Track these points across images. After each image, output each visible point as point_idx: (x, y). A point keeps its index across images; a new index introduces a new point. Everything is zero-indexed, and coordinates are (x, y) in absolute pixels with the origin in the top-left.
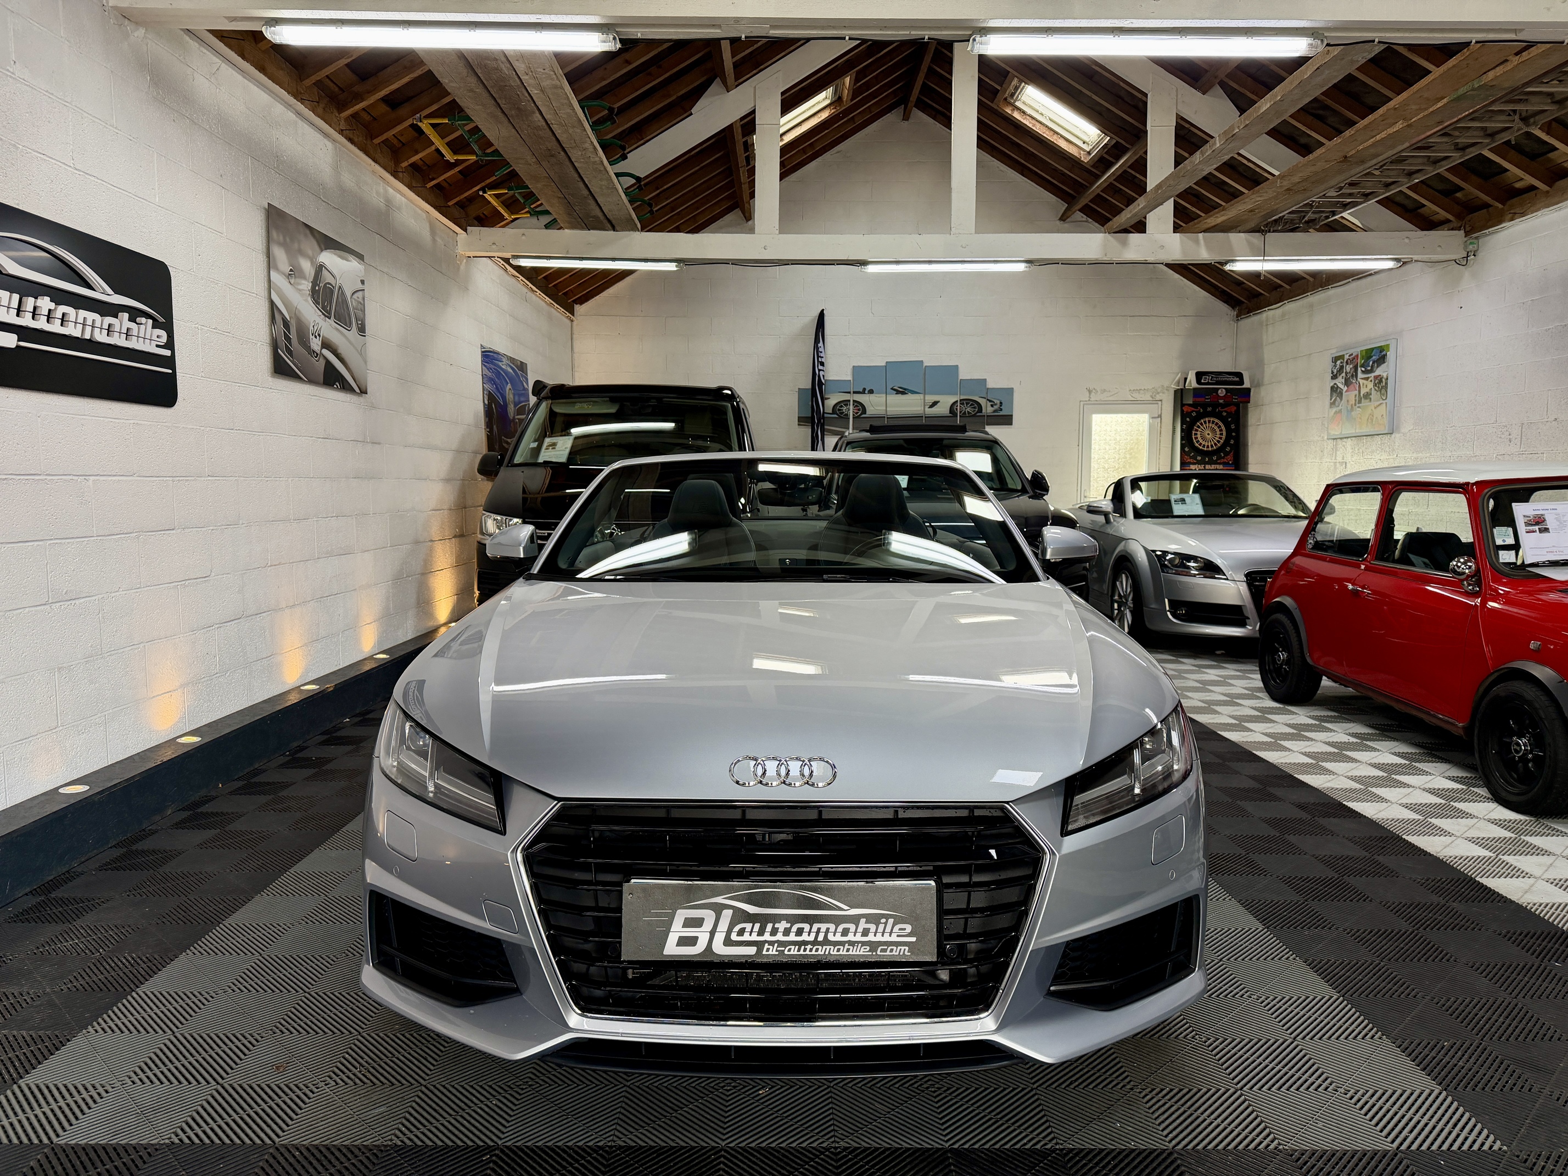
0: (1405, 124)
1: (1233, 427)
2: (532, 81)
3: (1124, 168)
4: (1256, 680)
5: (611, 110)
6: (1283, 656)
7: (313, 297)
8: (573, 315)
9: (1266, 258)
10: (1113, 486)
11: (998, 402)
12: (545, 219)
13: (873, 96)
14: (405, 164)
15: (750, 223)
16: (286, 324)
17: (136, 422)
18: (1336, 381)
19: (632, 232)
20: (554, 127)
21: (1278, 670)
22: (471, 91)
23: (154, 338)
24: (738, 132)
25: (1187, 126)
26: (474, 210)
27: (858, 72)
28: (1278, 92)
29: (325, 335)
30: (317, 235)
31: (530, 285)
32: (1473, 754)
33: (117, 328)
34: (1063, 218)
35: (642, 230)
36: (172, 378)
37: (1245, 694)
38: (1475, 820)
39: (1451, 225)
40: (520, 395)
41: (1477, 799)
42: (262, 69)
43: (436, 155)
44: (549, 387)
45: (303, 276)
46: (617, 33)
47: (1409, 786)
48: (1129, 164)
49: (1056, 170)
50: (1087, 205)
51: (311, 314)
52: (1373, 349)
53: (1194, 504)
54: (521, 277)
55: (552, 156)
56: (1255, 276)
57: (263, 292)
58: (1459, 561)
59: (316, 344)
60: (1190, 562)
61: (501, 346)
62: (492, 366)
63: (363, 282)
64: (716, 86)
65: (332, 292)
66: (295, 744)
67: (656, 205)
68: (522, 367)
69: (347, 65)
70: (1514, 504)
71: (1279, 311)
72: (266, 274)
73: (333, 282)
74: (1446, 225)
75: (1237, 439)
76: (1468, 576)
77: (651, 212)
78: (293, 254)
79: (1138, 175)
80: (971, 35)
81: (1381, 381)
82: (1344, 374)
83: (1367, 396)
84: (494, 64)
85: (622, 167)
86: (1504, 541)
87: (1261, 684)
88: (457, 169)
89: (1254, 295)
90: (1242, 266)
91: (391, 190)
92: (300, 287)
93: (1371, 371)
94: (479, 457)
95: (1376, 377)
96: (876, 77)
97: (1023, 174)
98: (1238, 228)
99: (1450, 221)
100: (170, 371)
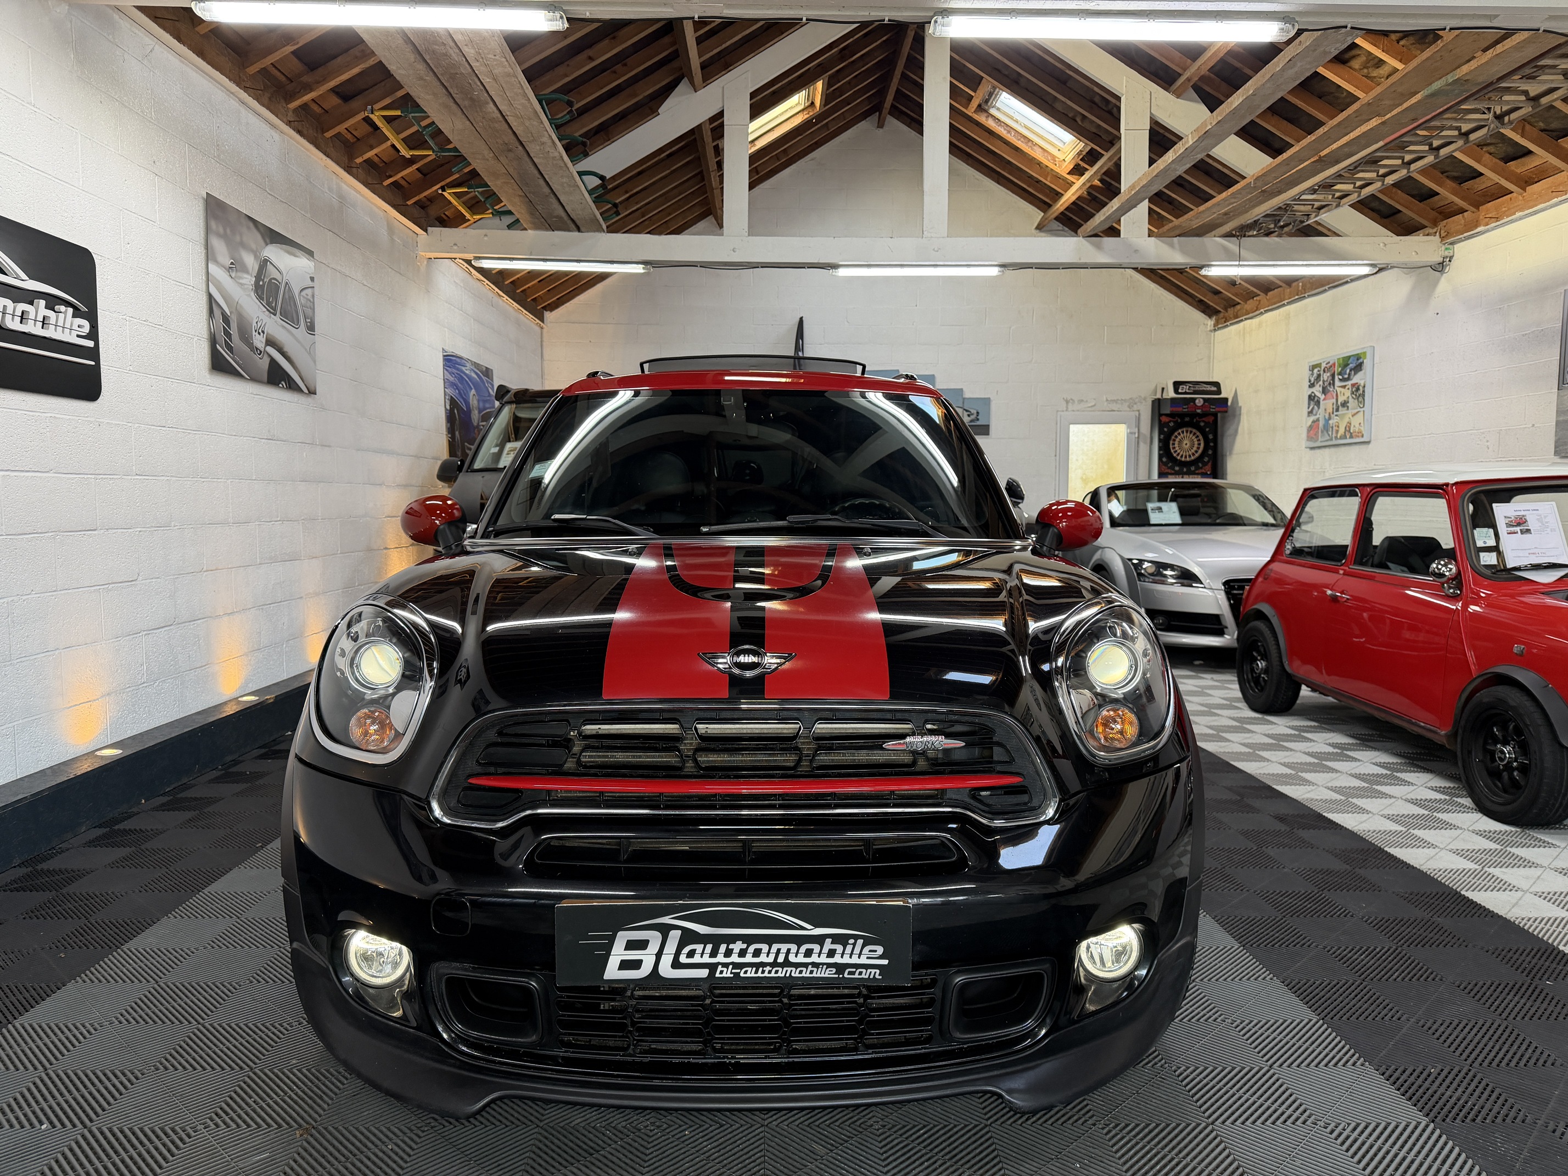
0: (1379, 121)
1: (1211, 437)
2: (483, 69)
3: (1099, 174)
4: (1234, 690)
5: (570, 104)
6: (1261, 664)
7: (256, 291)
8: (543, 321)
9: (1241, 263)
10: (1089, 496)
11: (976, 411)
12: (508, 220)
13: (847, 102)
14: (359, 160)
16: (226, 319)
17: (53, 415)
18: (1313, 390)
19: (597, 234)
20: (510, 119)
21: (1257, 680)
22: (421, 79)
23: (75, 327)
24: (706, 135)
25: (1161, 131)
26: (434, 211)
27: (830, 77)
28: (1249, 88)
29: (270, 332)
30: (260, 226)
31: (497, 290)
32: (1456, 764)
33: (32, 316)
34: (1040, 227)
35: (608, 232)
36: (96, 370)
37: (1223, 705)
38: (1459, 831)
39: (1427, 230)
40: (485, 401)
41: (1463, 809)
42: (200, 53)
43: (393, 151)
44: (513, 392)
45: (244, 269)
46: (564, 11)
47: (1391, 797)
48: (1105, 169)
49: (1031, 177)
50: (1061, 215)
51: (254, 310)
52: (1349, 357)
53: (1170, 512)
54: (485, 280)
55: (510, 150)
56: (1231, 282)
57: (203, 285)
58: (1439, 563)
59: (259, 341)
60: (1166, 570)
61: (463, 349)
62: (454, 371)
63: (312, 279)
64: (683, 86)
65: (277, 288)
66: (229, 758)
68: (488, 373)
69: (293, 53)
70: (1494, 505)
71: (1256, 320)
72: (204, 265)
73: (278, 276)
74: (1420, 232)
75: (1215, 449)
76: (1449, 579)
78: (234, 246)
79: (1113, 183)
80: (932, 17)
81: (1358, 389)
82: (1321, 383)
83: (1345, 404)
84: (441, 49)
85: (585, 165)
86: (1485, 543)
87: (1239, 695)
88: (415, 167)
89: (1229, 303)
90: (1218, 271)
91: (344, 187)
92: (241, 281)
93: (1348, 379)
94: (439, 463)
95: (1353, 385)
96: (849, 82)
97: (998, 183)
98: (1213, 233)
99: (1424, 227)
100: (93, 363)
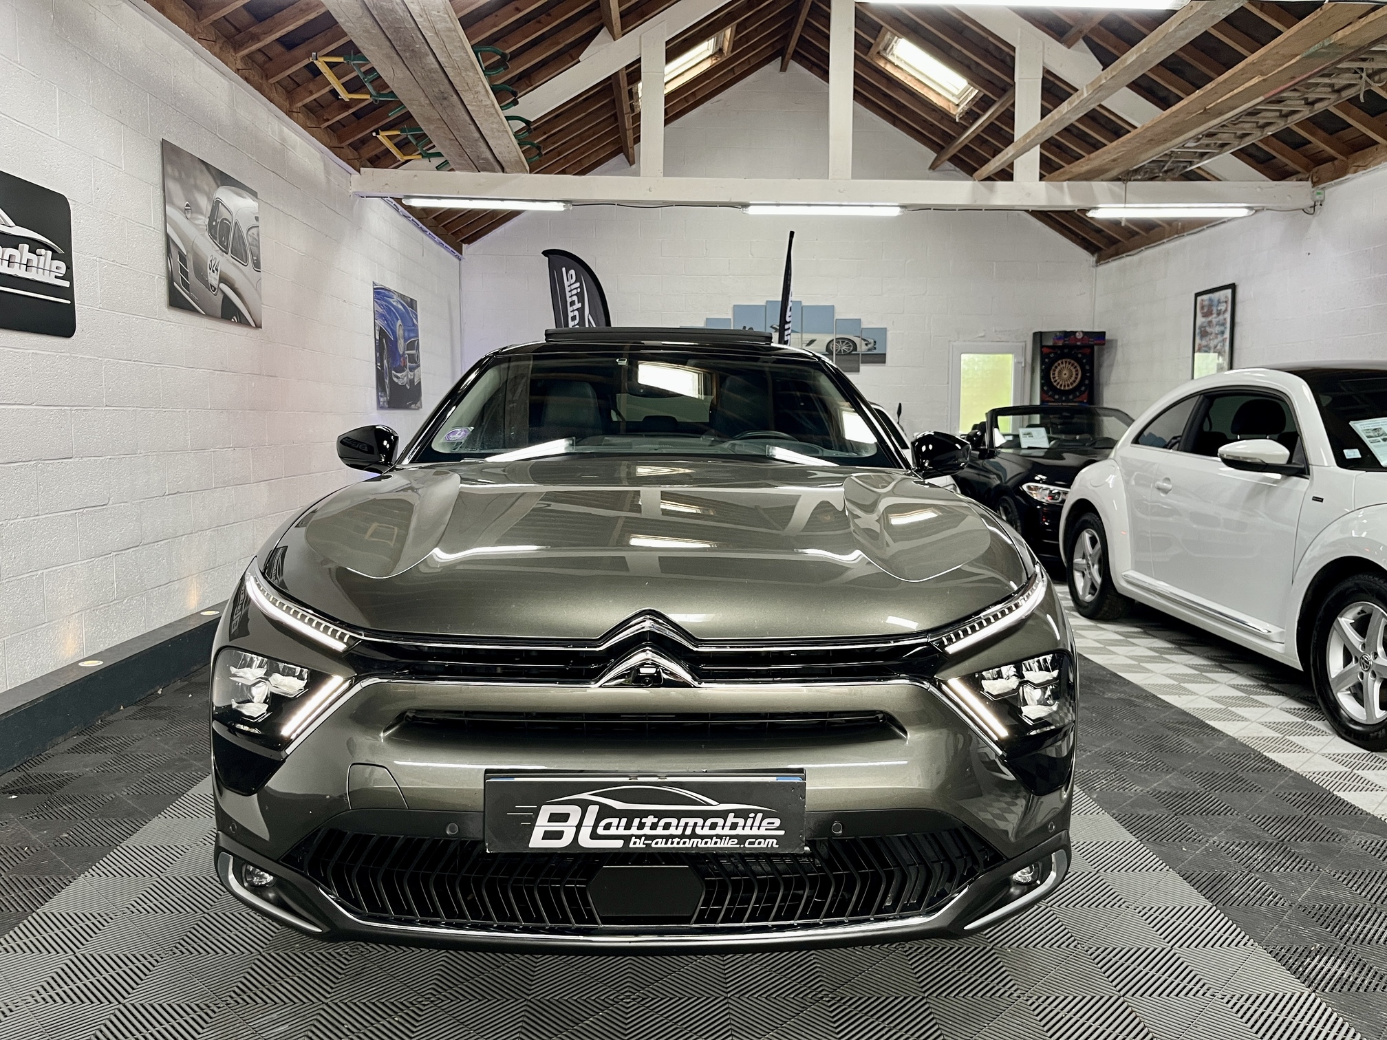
0: (1261, 79)
1: (1088, 367)
2: (426, 23)
3: (992, 120)
5: (503, 56)
7: (210, 232)
8: (461, 254)
9: (1127, 205)
11: (872, 341)
12: (437, 161)
13: (753, 47)
14: (300, 104)
15: (634, 166)
16: (182, 258)
17: (34, 351)
19: (520, 174)
20: (447, 70)
22: (368, 31)
23: (54, 269)
24: (623, 81)
25: (1052, 79)
26: (369, 152)
27: (738, 25)
28: (1143, 46)
29: (223, 270)
30: (212, 170)
31: (421, 225)
33: (17, 260)
34: (933, 167)
35: (530, 172)
36: (71, 309)
39: (1300, 176)
40: (410, 331)
42: (161, 9)
43: (331, 97)
45: (199, 211)
48: (997, 114)
49: (925, 121)
50: (955, 156)
51: (208, 249)
54: (412, 218)
55: (445, 99)
56: (1116, 223)
57: (161, 227)
59: (213, 279)
61: (392, 284)
62: (384, 303)
63: (257, 219)
64: (603, 34)
65: (229, 228)
67: (544, 150)
68: (412, 304)
71: (1136, 258)
72: (162, 208)
73: (228, 216)
74: (1294, 177)
75: (1092, 379)
77: (540, 154)
78: (188, 189)
79: (1004, 126)
84: (388, 6)
85: (512, 111)
88: (352, 109)
89: (1113, 241)
90: (1106, 212)
91: (286, 130)
92: (196, 222)
96: (756, 29)
97: (894, 125)
98: (1101, 177)
99: (1298, 172)
100: (69, 302)
